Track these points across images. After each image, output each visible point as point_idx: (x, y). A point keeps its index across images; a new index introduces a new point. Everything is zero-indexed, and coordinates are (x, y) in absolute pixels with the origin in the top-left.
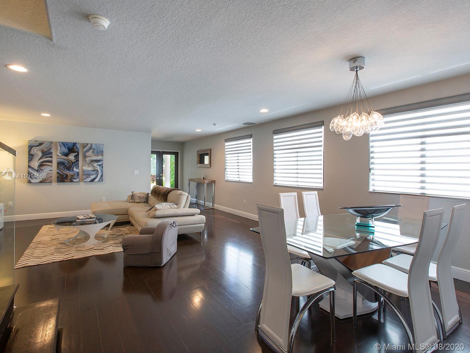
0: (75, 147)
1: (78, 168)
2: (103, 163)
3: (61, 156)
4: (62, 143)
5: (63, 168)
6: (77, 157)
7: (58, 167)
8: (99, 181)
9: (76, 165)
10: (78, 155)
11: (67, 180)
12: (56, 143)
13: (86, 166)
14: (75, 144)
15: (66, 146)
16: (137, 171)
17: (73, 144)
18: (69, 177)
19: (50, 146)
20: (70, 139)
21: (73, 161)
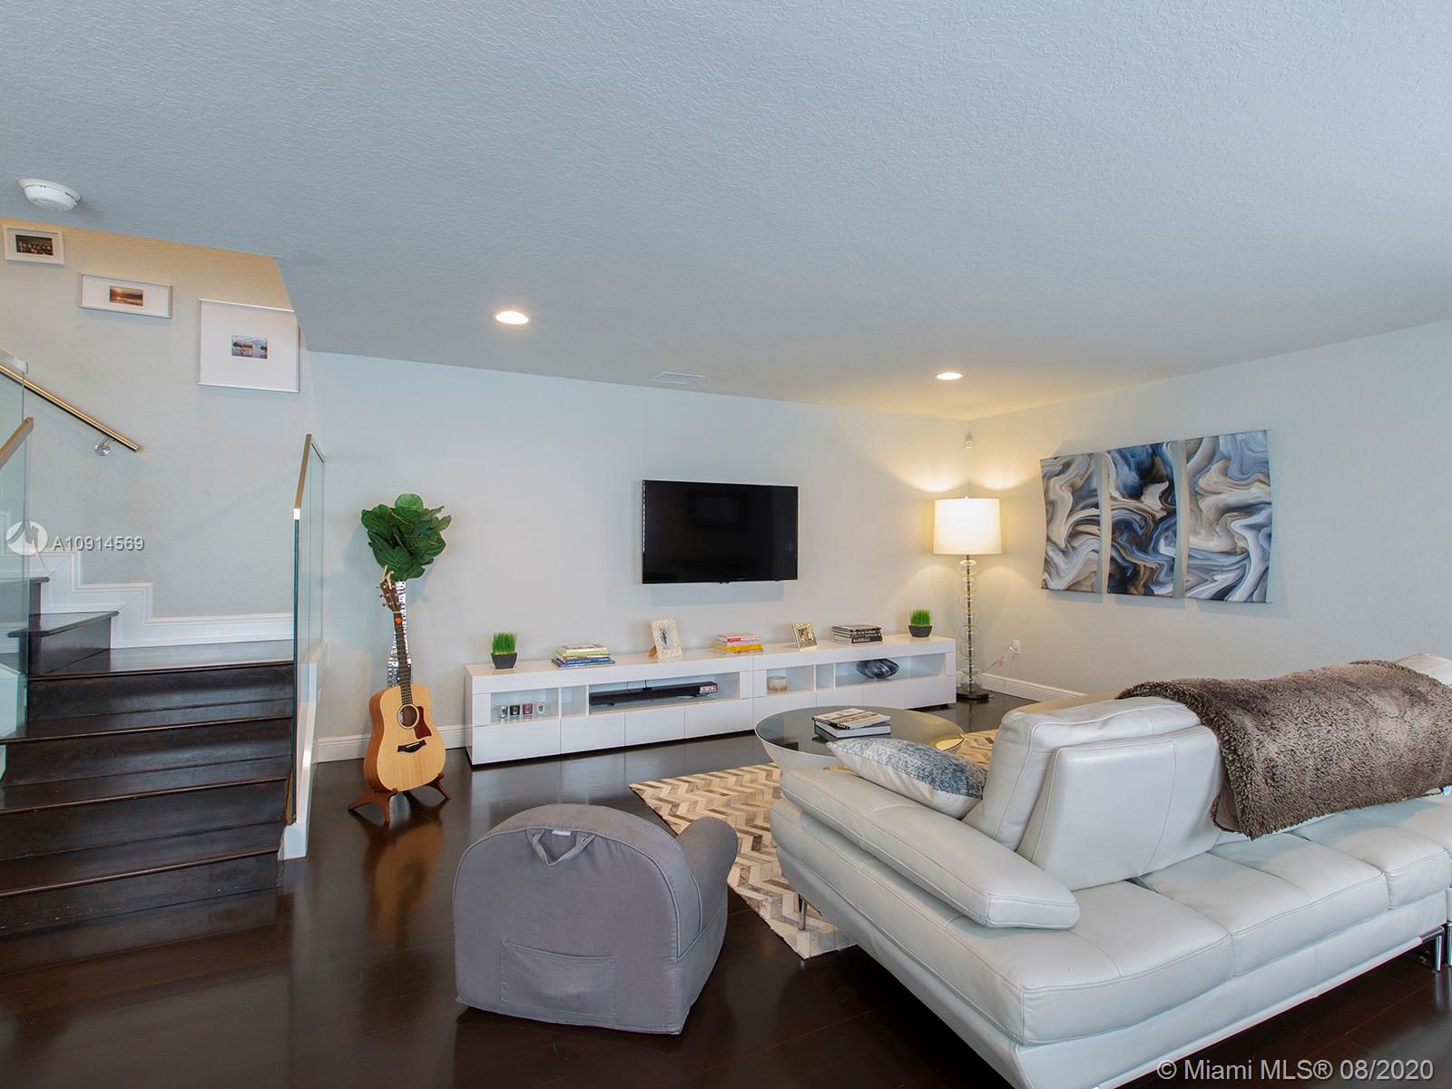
0: (1158, 459)
1: (1172, 541)
2: (1270, 518)
3: (1120, 498)
4: (1120, 451)
5: (1127, 541)
6: (1168, 496)
7: (1113, 539)
8: (1249, 600)
9: (1167, 529)
10: (1170, 491)
11: (1136, 589)
12: (1103, 456)
13: (1203, 532)
14: (1156, 449)
15: (1132, 460)
17: (1150, 451)
18: (1143, 576)
19: (1087, 471)
20: (1139, 437)
21: (1159, 516)
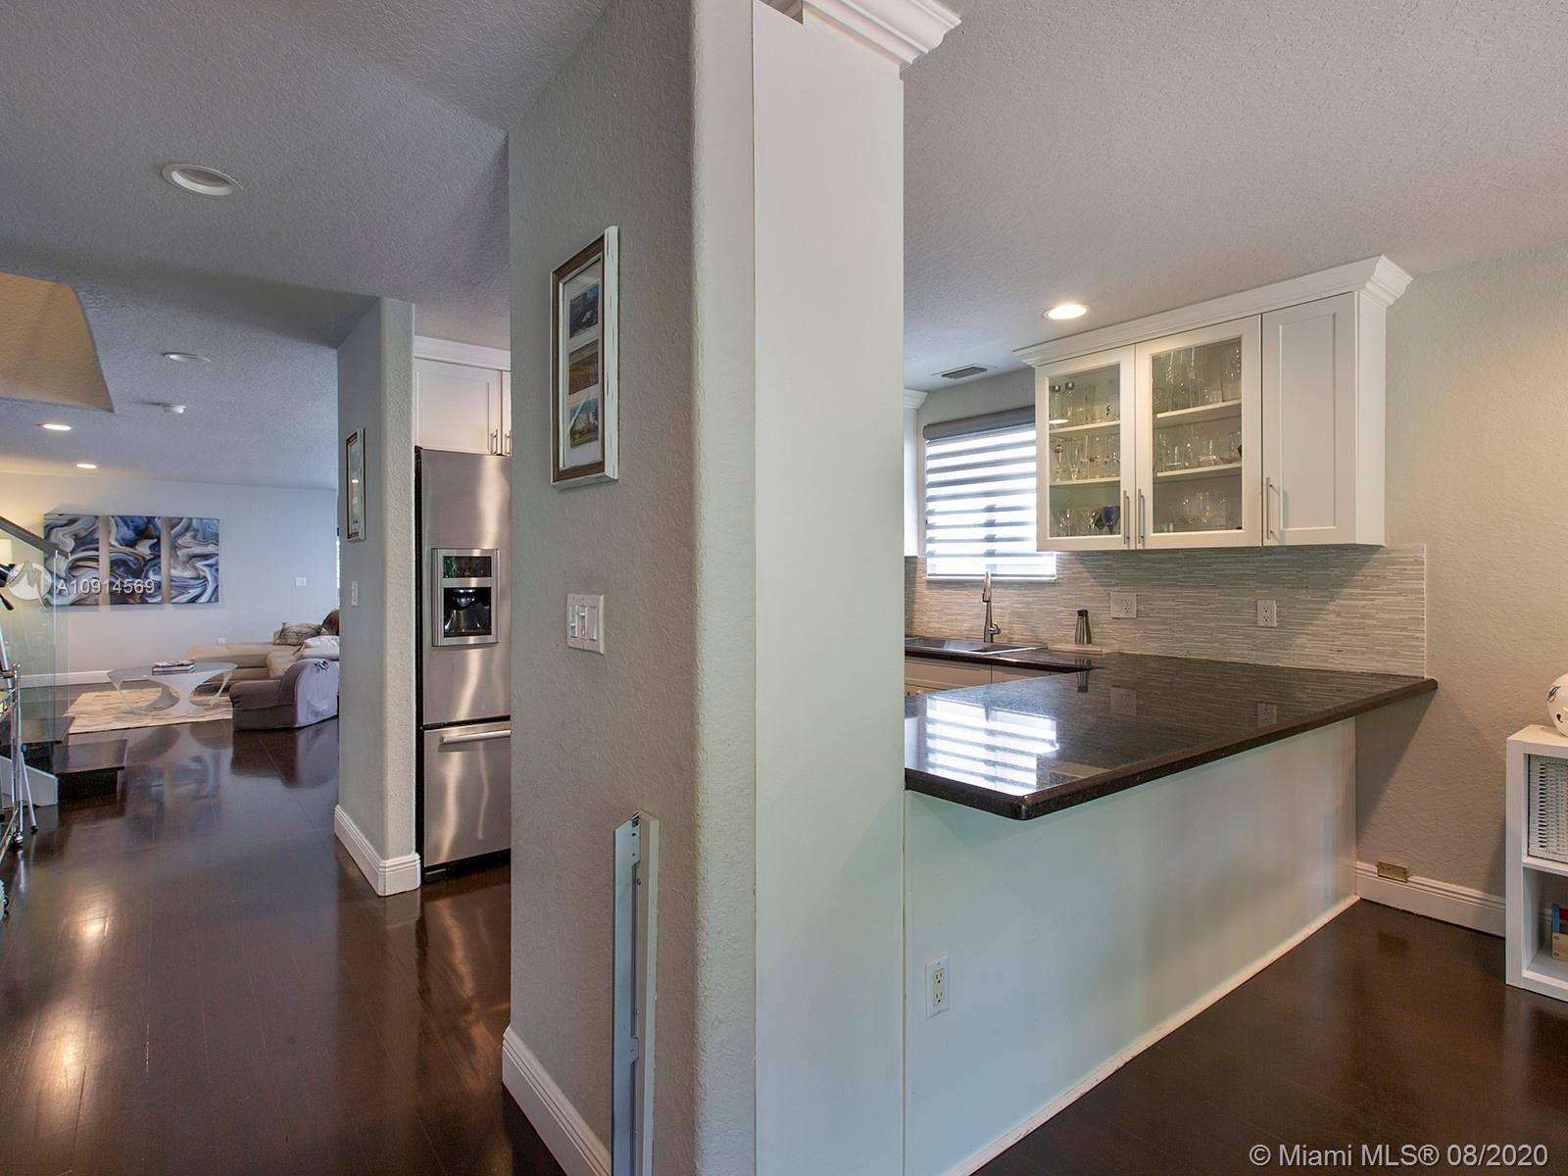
0: (151, 526)
1: (158, 572)
2: (217, 561)
3: (118, 545)
4: (121, 517)
5: (122, 571)
6: (155, 547)
7: (111, 571)
8: (209, 601)
9: (155, 565)
10: (158, 544)
11: (134, 599)
12: (107, 519)
13: (179, 567)
14: (150, 520)
15: (131, 525)
16: (301, 579)
17: (146, 520)
19: (92, 526)
20: (140, 509)
21: (148, 558)
